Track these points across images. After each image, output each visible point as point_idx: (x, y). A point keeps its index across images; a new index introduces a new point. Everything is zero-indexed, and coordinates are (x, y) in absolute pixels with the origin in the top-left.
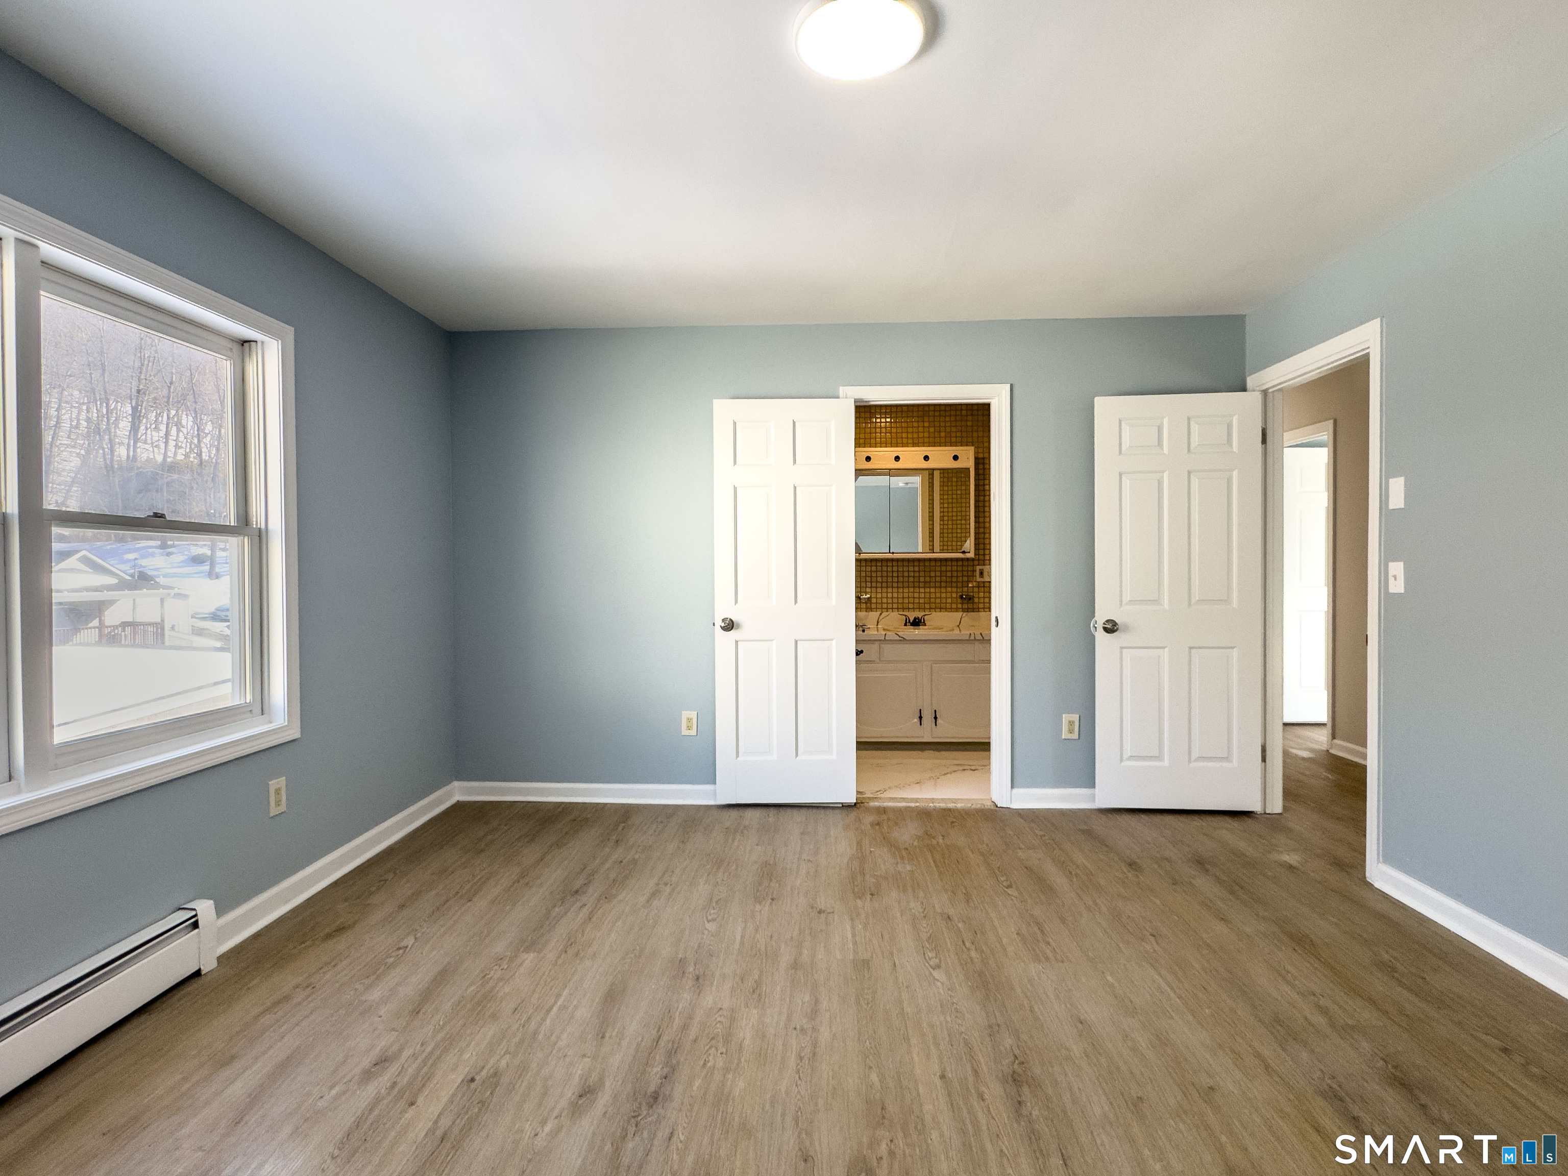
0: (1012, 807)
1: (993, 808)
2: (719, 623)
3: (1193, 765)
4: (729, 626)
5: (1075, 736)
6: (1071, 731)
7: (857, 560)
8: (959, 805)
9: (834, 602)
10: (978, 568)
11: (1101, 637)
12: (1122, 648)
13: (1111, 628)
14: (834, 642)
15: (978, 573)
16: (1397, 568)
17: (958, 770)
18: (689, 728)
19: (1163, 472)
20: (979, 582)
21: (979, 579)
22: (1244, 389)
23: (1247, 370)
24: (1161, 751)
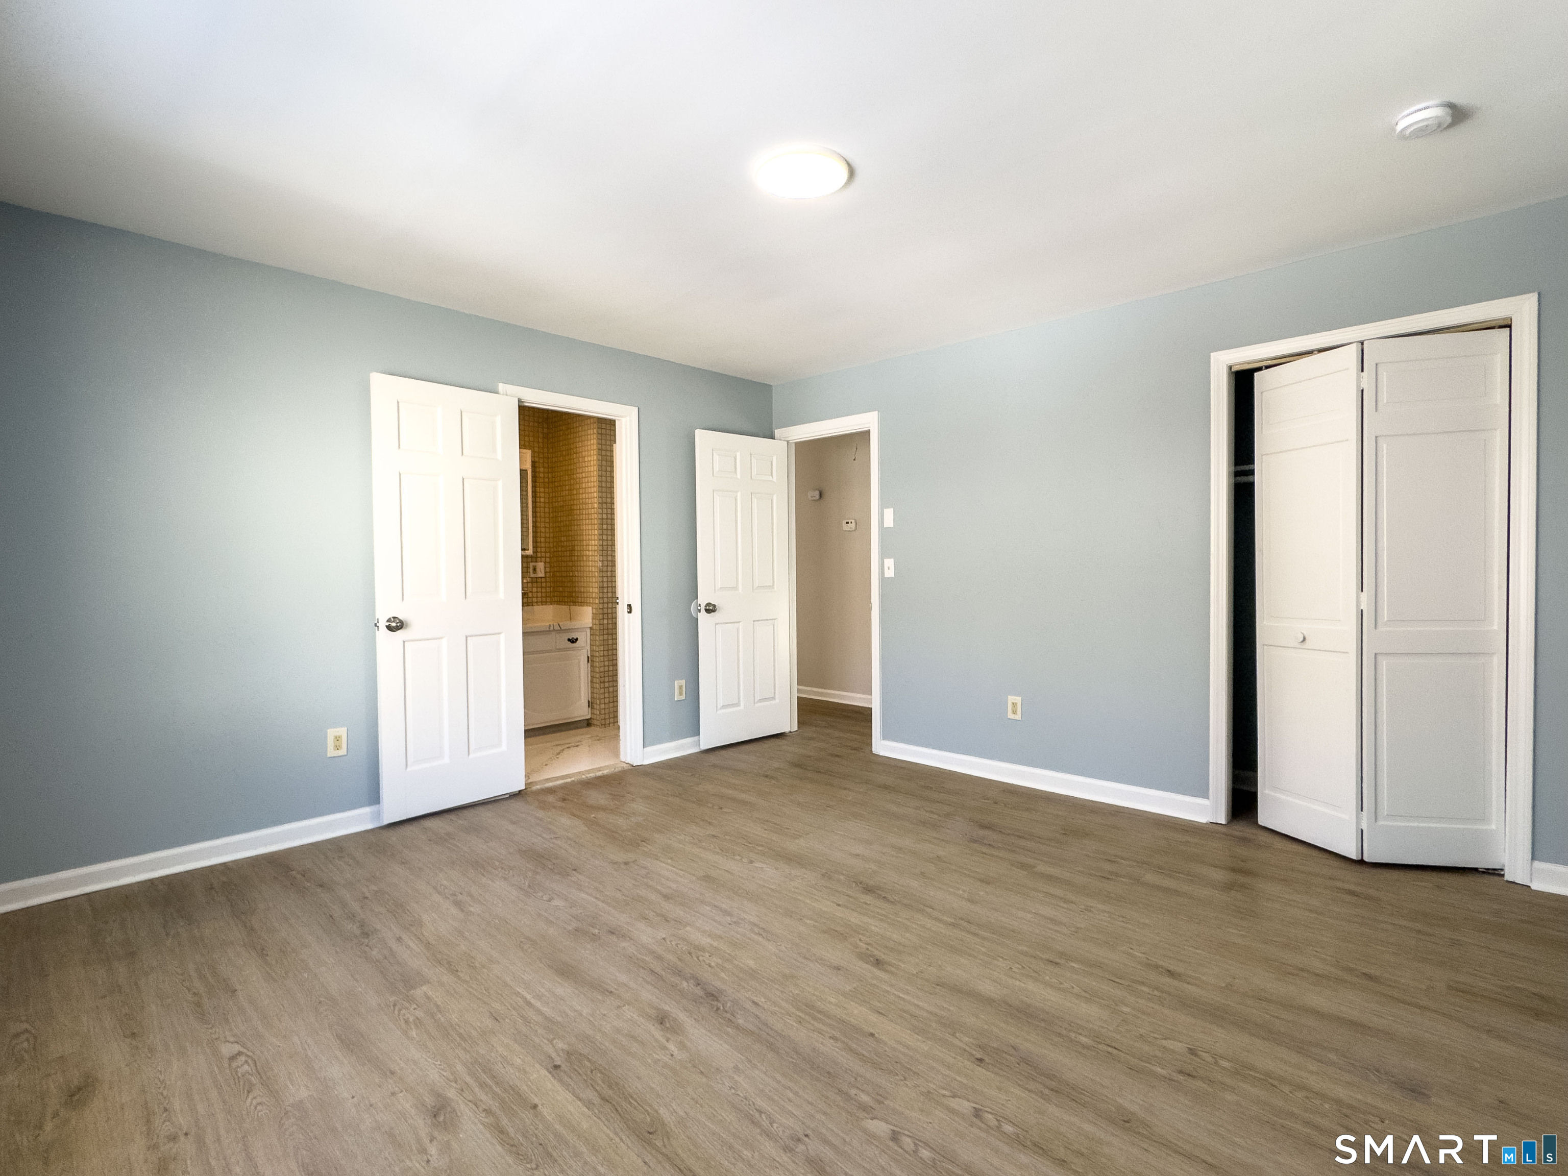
0: (644, 764)
1: (630, 768)
2: (383, 624)
3: (756, 705)
4: (396, 625)
5: (683, 697)
6: (681, 694)
7: (522, 556)
8: (605, 772)
9: (501, 595)
10: (532, 564)
11: (703, 617)
12: (716, 624)
13: (711, 609)
14: (502, 636)
15: (531, 570)
16: (889, 563)
17: (563, 750)
18: (337, 748)
19: (737, 492)
20: (532, 578)
21: (532, 575)
22: (772, 437)
23: (774, 426)
24: (739, 701)
